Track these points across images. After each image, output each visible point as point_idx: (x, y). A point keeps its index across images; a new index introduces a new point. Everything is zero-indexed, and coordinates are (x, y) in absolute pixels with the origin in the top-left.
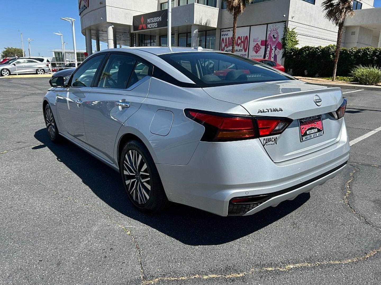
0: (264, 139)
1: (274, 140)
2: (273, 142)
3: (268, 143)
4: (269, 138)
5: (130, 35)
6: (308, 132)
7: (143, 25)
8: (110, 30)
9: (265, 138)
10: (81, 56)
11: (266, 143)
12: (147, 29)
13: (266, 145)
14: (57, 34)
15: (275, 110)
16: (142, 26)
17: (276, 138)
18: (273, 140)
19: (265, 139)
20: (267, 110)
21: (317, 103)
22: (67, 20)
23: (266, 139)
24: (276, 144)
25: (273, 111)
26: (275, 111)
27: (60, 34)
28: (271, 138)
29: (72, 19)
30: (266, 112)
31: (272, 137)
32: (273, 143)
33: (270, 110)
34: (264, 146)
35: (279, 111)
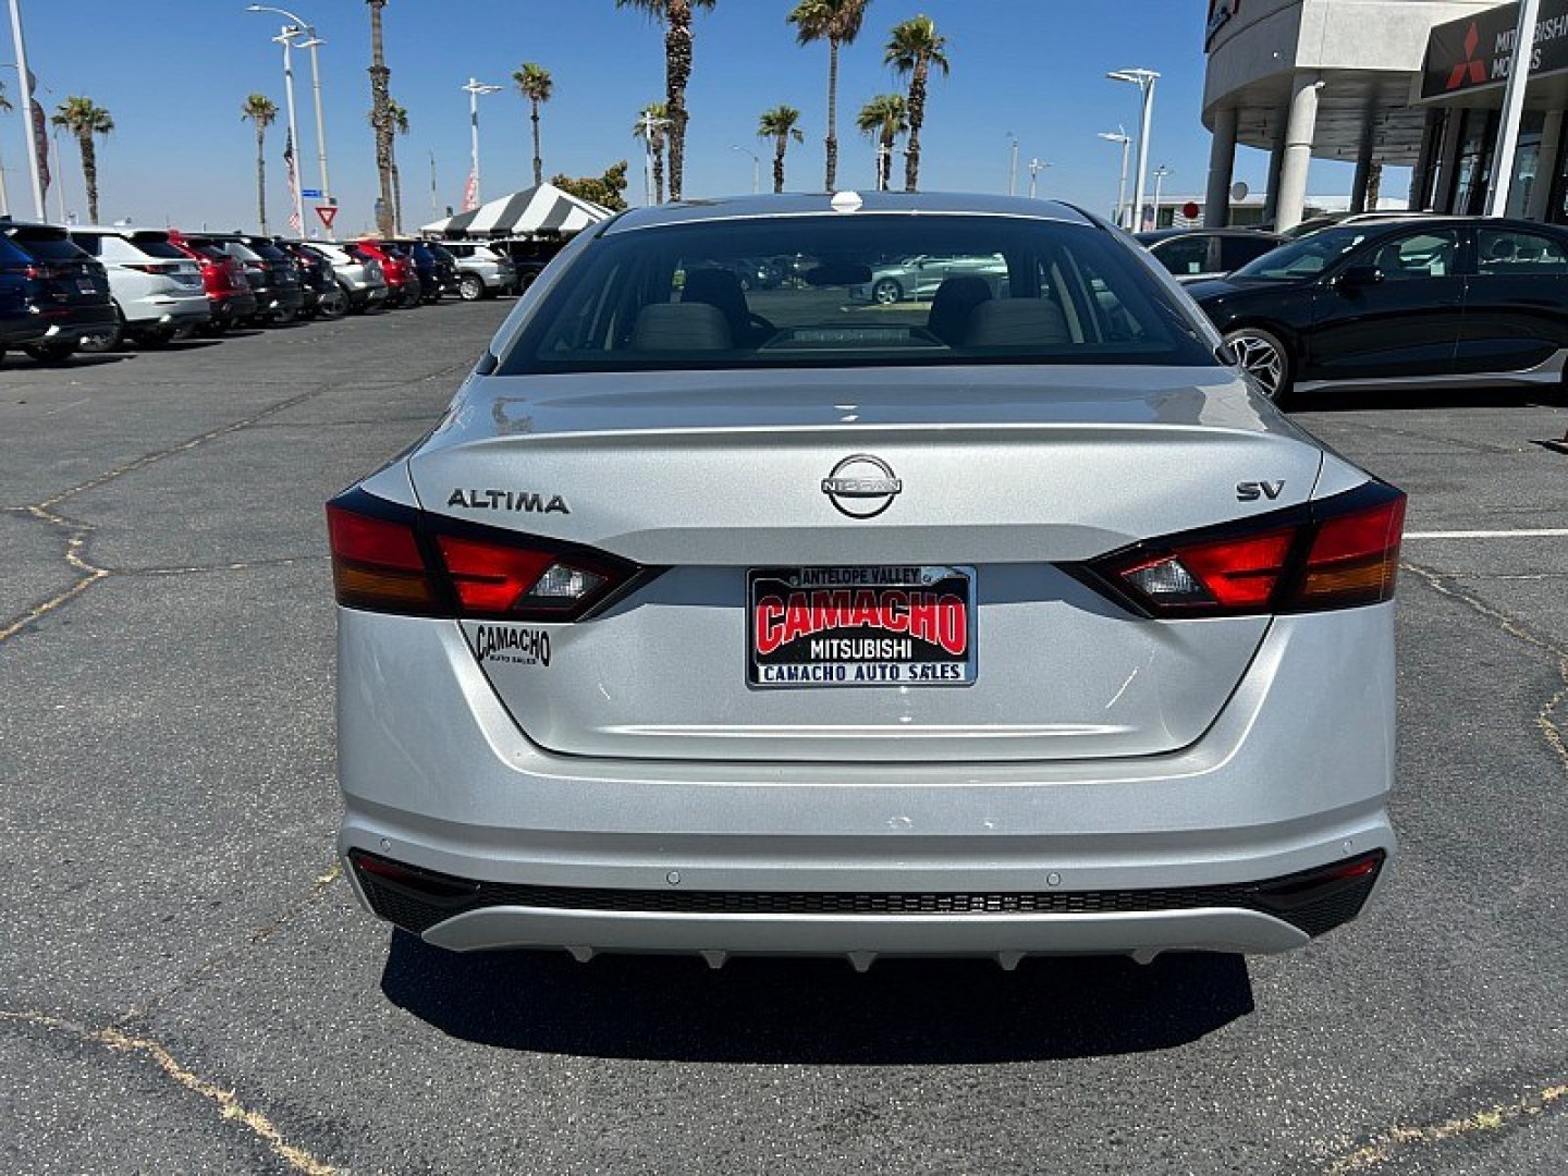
0: (481, 629)
1: (534, 643)
2: (525, 649)
3: (498, 653)
4: (506, 631)
5: (1428, 117)
6: (816, 648)
7: (1471, 64)
8: (1307, 102)
9: (486, 623)
10: (1235, 217)
11: (491, 647)
12: (1490, 81)
13: (492, 658)
14: (1111, 136)
15: (530, 503)
16: (1468, 70)
17: (545, 635)
18: (527, 640)
19: (486, 631)
20: (490, 499)
21: (839, 500)
22: (1131, 79)
23: (490, 630)
24: (546, 662)
25: (519, 507)
26: (529, 509)
27: (1121, 138)
28: (514, 631)
29: (1146, 73)
30: (485, 505)
31: (519, 626)
32: (526, 655)
33: (502, 501)
34: (479, 658)
35: (548, 510)
